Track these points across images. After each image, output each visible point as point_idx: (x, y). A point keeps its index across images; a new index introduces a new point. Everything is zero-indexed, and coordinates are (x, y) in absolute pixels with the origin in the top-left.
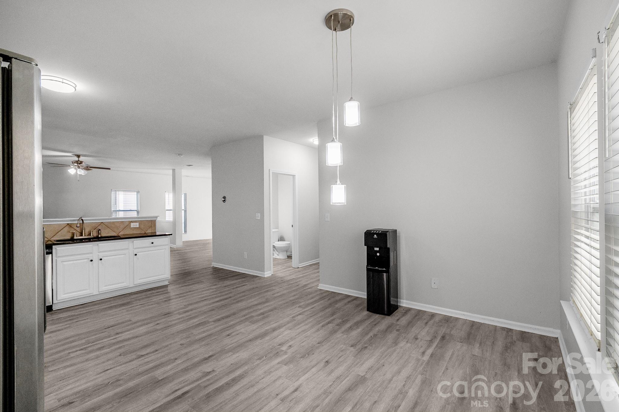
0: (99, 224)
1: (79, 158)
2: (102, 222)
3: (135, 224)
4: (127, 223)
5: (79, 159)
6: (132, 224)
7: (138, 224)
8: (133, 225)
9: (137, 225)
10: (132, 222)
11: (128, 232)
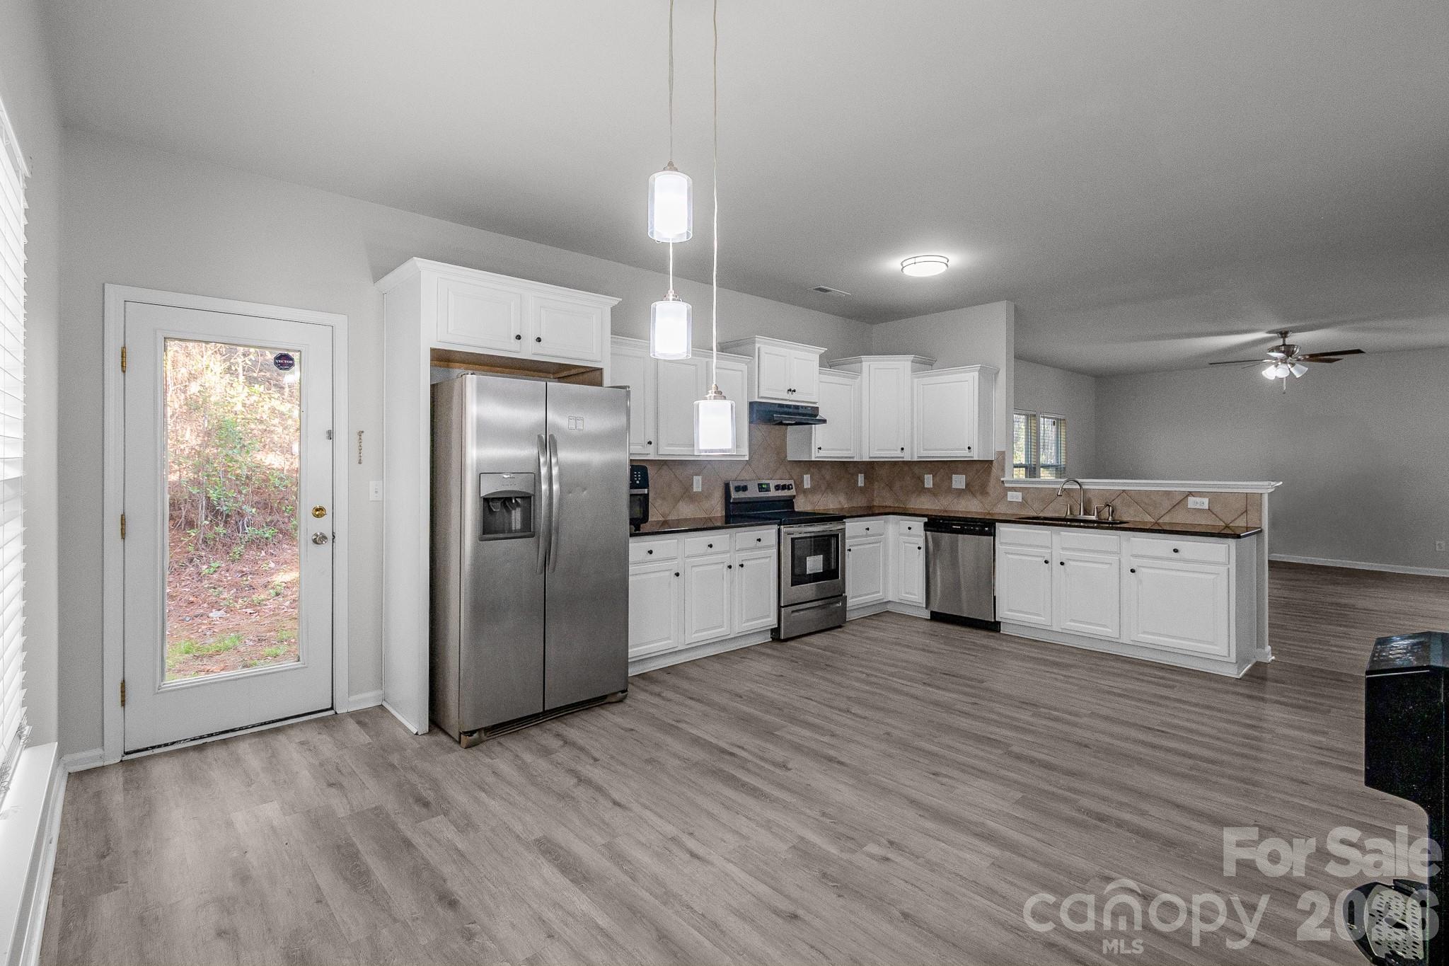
0: (1118, 493)
1: (1286, 339)
2: (1124, 491)
3: (1198, 499)
4: (1180, 498)
5: (1284, 341)
6: (1191, 499)
7: (1206, 501)
8: (1192, 502)
9: (1204, 503)
10: (1190, 494)
11: (1180, 518)
